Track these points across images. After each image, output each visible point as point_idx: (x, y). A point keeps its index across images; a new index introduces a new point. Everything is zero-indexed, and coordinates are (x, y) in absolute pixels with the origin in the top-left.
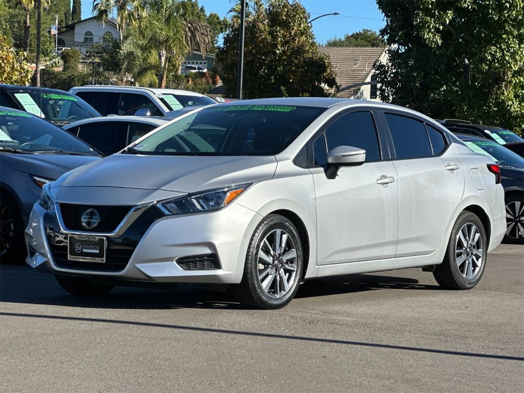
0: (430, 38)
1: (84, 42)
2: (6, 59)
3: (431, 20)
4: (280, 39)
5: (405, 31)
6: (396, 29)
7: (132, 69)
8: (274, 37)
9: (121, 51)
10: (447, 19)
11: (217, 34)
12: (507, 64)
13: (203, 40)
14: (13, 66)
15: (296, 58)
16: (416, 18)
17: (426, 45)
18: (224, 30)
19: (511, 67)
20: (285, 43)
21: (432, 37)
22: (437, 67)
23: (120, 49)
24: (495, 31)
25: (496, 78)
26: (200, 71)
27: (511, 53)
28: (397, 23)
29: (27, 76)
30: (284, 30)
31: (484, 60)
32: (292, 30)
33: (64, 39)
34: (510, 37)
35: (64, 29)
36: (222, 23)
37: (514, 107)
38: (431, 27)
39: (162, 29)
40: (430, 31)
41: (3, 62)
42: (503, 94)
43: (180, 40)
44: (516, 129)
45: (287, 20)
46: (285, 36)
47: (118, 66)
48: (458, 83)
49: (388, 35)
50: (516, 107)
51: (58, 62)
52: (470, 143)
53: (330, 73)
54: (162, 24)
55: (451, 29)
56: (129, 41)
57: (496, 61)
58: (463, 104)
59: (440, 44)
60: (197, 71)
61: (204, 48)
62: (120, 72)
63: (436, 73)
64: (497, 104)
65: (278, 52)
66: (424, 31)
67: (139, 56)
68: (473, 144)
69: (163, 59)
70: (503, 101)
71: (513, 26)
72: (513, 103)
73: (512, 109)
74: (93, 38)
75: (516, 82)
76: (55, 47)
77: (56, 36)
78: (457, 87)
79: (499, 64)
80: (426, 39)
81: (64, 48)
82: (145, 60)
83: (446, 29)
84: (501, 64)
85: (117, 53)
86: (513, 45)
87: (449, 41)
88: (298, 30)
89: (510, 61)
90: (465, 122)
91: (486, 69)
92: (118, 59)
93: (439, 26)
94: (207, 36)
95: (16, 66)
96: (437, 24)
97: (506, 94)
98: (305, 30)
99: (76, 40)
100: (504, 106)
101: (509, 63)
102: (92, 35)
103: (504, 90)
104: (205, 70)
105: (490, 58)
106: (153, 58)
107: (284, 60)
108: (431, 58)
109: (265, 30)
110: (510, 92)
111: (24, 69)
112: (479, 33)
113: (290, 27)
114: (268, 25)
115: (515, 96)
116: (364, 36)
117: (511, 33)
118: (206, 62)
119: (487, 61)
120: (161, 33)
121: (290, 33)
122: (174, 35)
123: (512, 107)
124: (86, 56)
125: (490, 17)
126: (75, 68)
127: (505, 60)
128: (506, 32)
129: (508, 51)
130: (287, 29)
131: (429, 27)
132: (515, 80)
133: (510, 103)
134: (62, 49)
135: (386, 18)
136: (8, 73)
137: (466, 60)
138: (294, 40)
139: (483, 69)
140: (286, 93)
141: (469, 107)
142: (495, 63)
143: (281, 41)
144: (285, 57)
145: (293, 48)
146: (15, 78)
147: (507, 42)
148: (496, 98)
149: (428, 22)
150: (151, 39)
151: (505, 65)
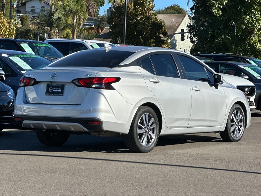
0: (216, 12)
1: (31, 11)
2: (3, 23)
3: (216, 3)
4: (139, 12)
5: (203, 8)
6: (199, 7)
7: (59, 26)
8: (136, 11)
9: (54, 17)
10: (224, 2)
11: (99, 7)
12: (255, 25)
13: (93, 11)
14: (6, 27)
15: (148, 22)
16: (209, 2)
17: (214, 15)
18: (102, 5)
19: (257, 26)
20: (142, 14)
21: (217, 11)
22: (219, 26)
23: (53, 16)
24: (249, 8)
25: (249, 32)
26: (91, 26)
27: (257, 19)
28: (199, 4)
29: (13, 32)
30: (141, 8)
31: (243, 23)
32: (145, 8)
33: (20, 10)
34: (256, 11)
35: (21, 5)
36: (101, 2)
37: (258, 47)
38: (217, 6)
39: (74, 6)
40: (216, 8)
41: (1, 25)
42: (253, 40)
43: (84, 11)
44: (259, 57)
45: (142, 2)
46: (141, 11)
47: (52, 25)
48: (229, 34)
49: (195, 10)
50: (259, 46)
51: (19, 22)
52: (246, 67)
53: (165, 29)
54: (75, 3)
55: (226, 7)
56: (58, 12)
57: (249, 23)
58: (232, 45)
59: (221, 15)
60: (89, 26)
61: (93, 14)
62: (53, 28)
63: (219, 29)
64: (250, 45)
65: (138, 18)
66: (213, 8)
67: (63, 20)
68: (248, 68)
69: (75, 21)
70: (253, 43)
71: (258, 6)
72: (258, 44)
73: (257, 48)
74: (35, 9)
75: (259, 34)
76: (16, 14)
77: (17, 8)
78: (229, 36)
79: (251, 25)
80: (214, 12)
81: (20, 15)
82: (66, 21)
83: (224, 7)
84: (252, 25)
85: (52, 18)
86: (258, 15)
87: (226, 14)
88: (148, 7)
89: (256, 23)
90: (236, 55)
91: (244, 27)
92: (52, 21)
93: (220, 6)
94: (95, 8)
95: (8, 27)
96: (219, 4)
97: (254, 40)
98: (152, 7)
99: (26, 10)
100: (253, 46)
101: (256, 24)
102: (35, 8)
103: (253, 38)
104: (93, 26)
105: (246, 22)
106: (70, 21)
107: (141, 23)
108: (216, 22)
109: (132, 8)
110: (256, 39)
111: (12, 28)
112: (240, 9)
113: (144, 6)
114: (133, 5)
115: (258, 41)
116: (174, 8)
117: (257, 9)
118: (94, 22)
119: (245, 23)
120: (74, 8)
121: (144, 9)
122: (81, 9)
123: (257, 46)
124: (32, 19)
125: (246, 1)
126: (28, 25)
127: (254, 23)
128: (254, 9)
129: (255, 18)
130: (143, 7)
131: (215, 6)
132: (259, 33)
133: (256, 44)
134: (19, 15)
135: (193, 2)
136: (4, 30)
137: (234, 23)
138: (146, 13)
139: (242, 27)
140: (142, 39)
141: (236, 46)
142: (249, 24)
143: (140, 13)
144: (142, 21)
145: (146, 17)
146: (7, 33)
147: (255, 14)
148: (249, 42)
149: (215, 4)
150: (69, 11)
151: (253, 25)
